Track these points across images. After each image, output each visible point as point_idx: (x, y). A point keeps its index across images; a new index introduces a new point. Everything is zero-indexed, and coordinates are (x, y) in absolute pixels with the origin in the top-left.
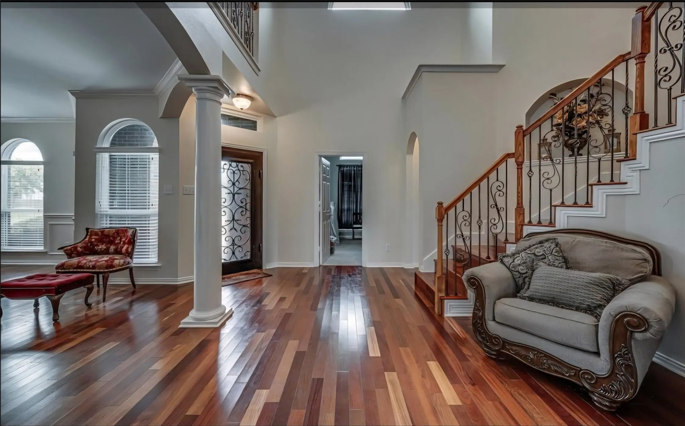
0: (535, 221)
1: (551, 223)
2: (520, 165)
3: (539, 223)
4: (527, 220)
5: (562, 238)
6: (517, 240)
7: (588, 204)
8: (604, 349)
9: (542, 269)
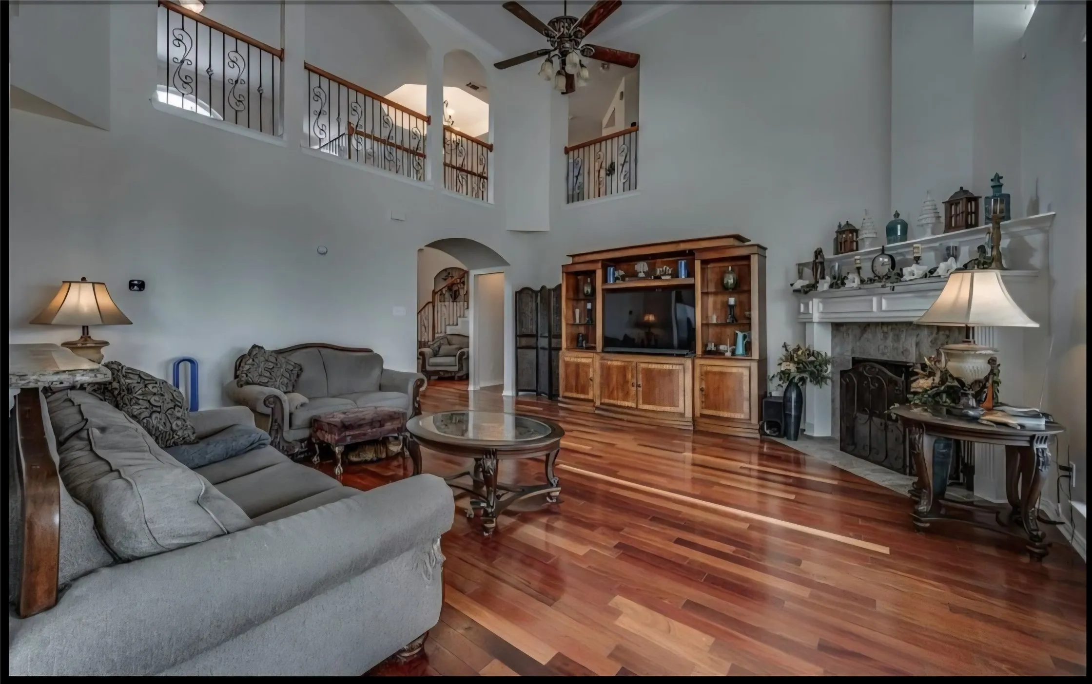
0: (439, 331)
1: (445, 333)
2: (434, 307)
3: (441, 333)
4: (436, 332)
5: (449, 337)
6: (433, 340)
7: (457, 325)
8: (457, 364)
9: (443, 347)
